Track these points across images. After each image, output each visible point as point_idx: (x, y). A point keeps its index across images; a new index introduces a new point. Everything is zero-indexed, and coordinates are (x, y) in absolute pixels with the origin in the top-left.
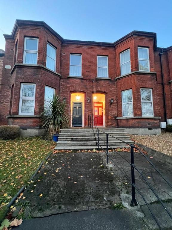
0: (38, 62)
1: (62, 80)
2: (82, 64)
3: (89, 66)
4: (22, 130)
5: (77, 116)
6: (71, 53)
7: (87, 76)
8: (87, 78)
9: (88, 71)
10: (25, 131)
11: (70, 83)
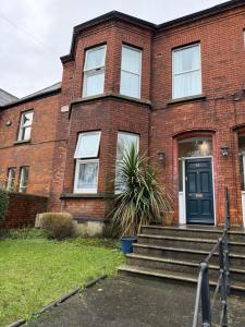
0: (106, 88)
1: (154, 114)
2: (203, 65)
3: (221, 62)
4: (76, 222)
5: (197, 195)
6: (173, 49)
7: (217, 90)
8: (219, 95)
9: (219, 78)
10: (81, 226)
11: (175, 116)
